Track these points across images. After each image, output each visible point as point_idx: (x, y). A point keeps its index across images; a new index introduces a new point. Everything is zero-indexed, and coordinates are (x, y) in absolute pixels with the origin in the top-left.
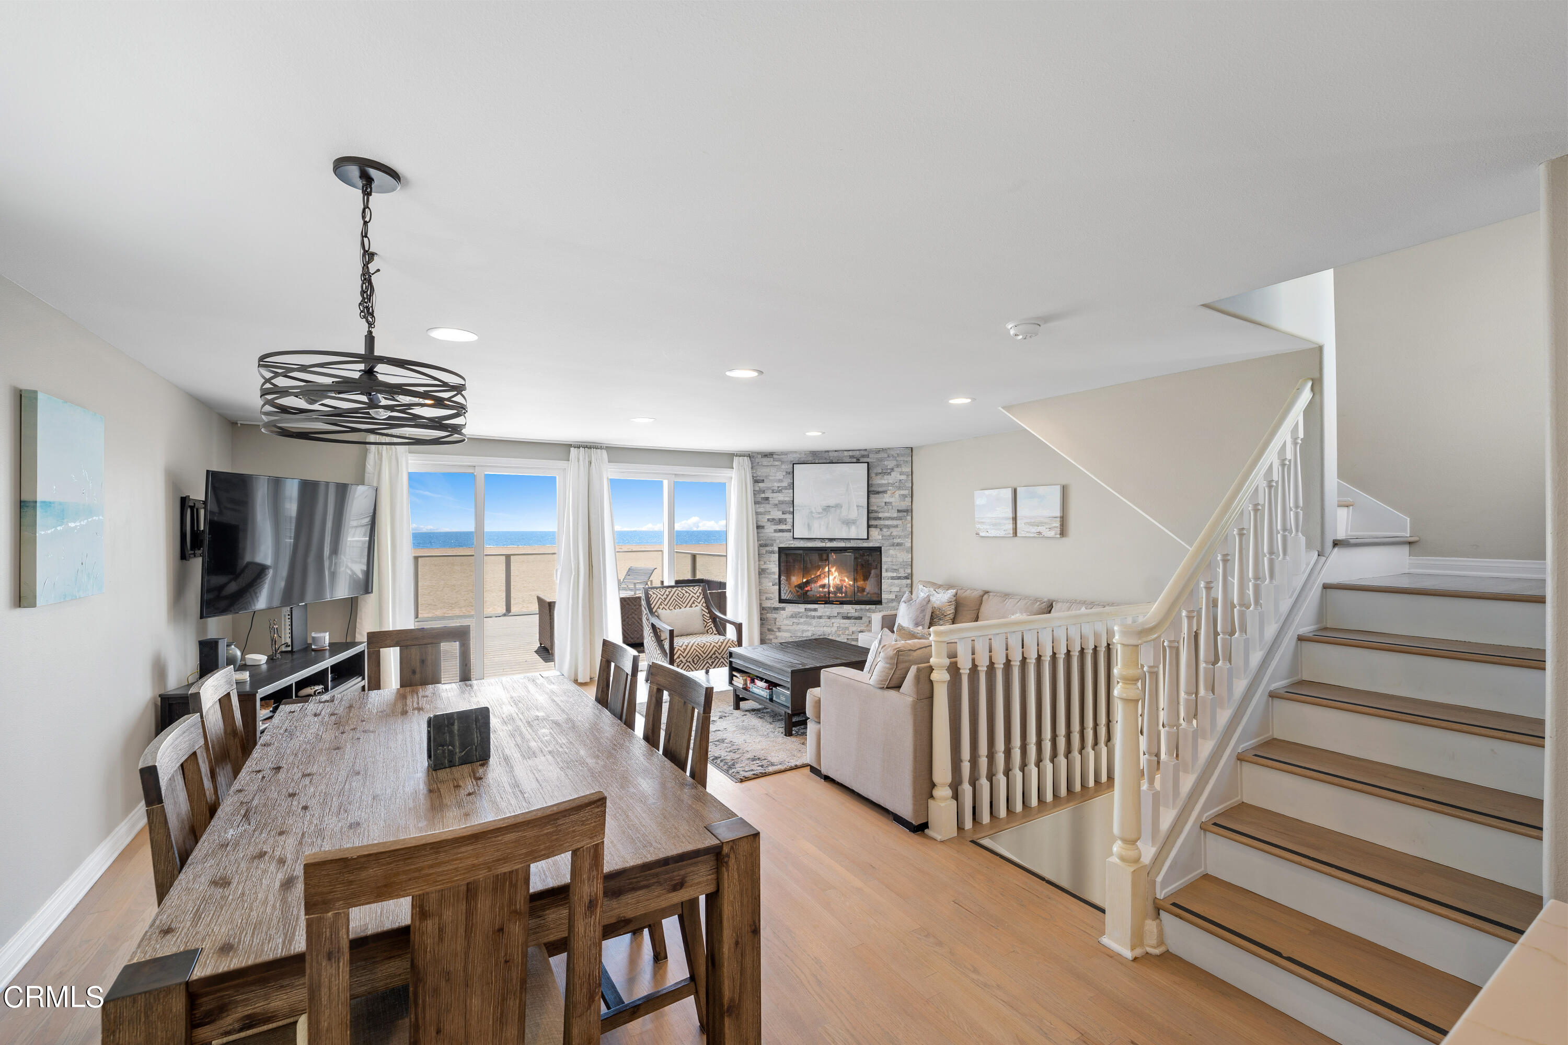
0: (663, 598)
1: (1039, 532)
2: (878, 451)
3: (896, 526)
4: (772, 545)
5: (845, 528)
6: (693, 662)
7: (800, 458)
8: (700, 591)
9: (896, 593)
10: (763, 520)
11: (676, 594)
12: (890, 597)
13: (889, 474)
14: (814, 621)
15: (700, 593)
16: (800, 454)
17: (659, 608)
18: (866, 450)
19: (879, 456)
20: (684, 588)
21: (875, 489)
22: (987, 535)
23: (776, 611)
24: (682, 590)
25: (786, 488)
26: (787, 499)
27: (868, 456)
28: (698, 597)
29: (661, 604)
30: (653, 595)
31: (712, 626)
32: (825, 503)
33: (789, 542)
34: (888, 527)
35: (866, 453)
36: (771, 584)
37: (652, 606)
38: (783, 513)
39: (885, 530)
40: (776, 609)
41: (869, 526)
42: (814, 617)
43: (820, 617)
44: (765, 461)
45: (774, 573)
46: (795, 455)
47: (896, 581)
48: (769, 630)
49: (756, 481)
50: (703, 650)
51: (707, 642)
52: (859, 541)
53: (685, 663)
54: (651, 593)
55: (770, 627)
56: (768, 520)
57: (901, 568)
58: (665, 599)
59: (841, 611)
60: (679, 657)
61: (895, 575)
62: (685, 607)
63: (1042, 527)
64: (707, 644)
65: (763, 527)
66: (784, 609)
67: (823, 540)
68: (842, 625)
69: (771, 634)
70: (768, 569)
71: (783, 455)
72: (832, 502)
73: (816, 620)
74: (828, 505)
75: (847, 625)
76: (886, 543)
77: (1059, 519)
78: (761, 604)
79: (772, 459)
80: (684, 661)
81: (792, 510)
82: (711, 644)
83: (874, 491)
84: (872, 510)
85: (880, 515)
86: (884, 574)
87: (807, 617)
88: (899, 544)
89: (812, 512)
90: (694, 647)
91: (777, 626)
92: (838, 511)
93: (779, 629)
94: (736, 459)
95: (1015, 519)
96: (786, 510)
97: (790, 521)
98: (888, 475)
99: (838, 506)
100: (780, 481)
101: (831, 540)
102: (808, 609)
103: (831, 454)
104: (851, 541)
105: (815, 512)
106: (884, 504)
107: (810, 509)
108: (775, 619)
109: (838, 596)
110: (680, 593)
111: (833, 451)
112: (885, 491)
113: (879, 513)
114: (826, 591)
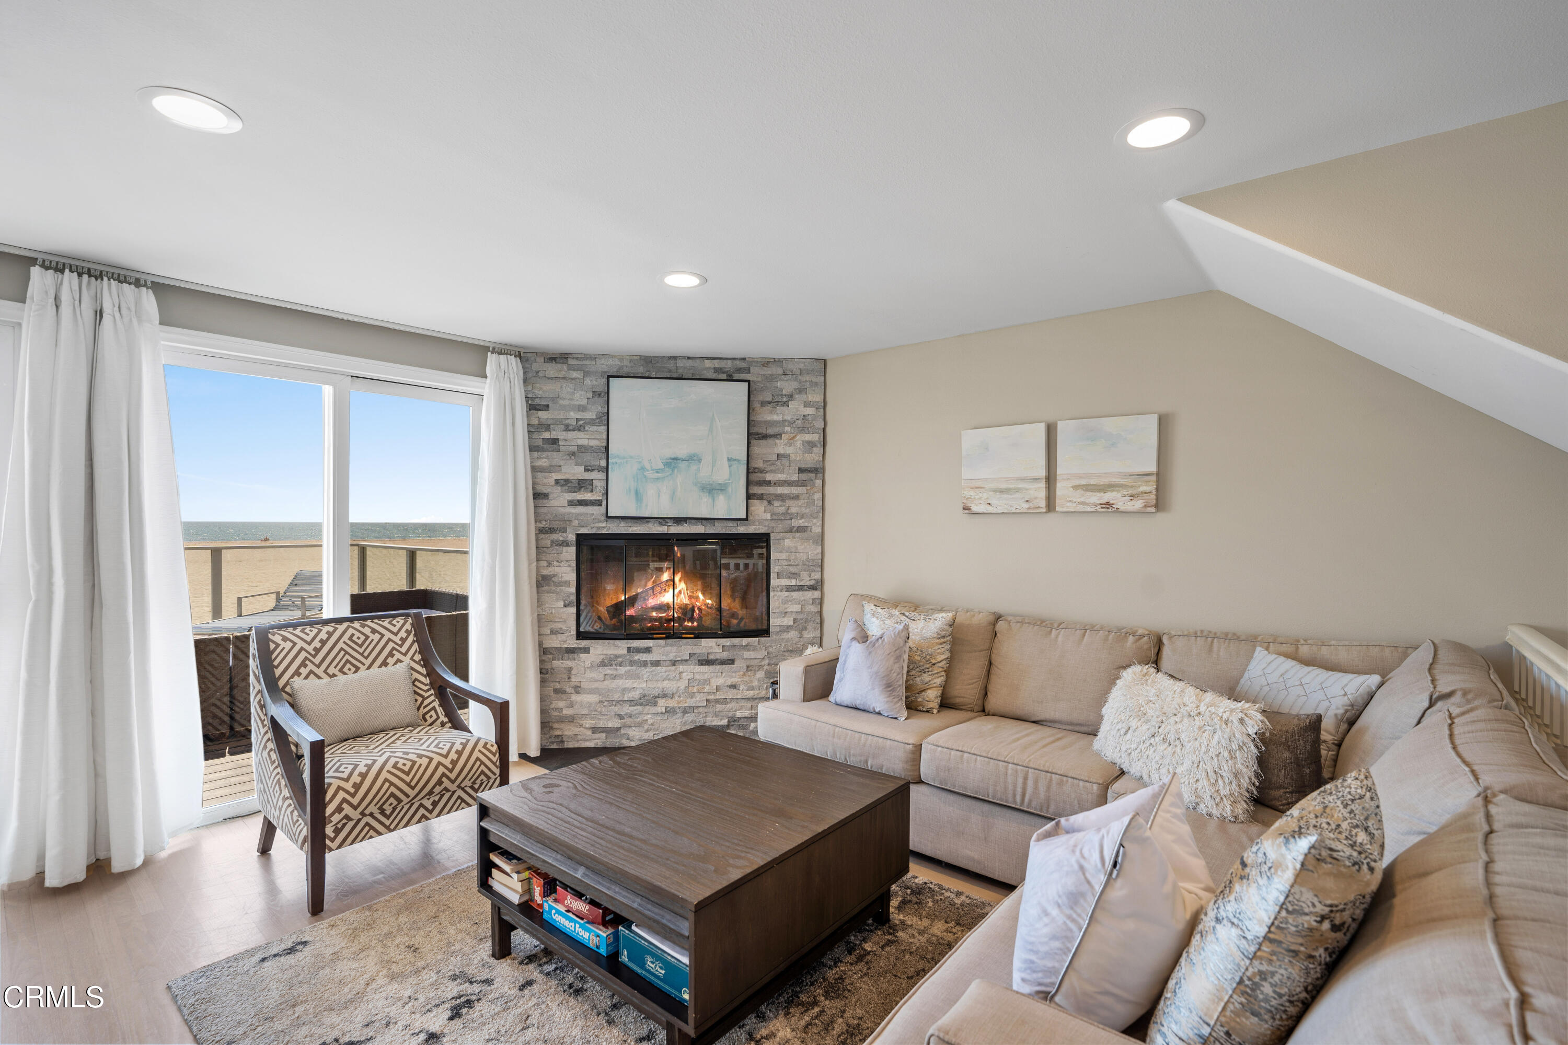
0: (310, 649)
1: (1108, 503)
2: (766, 363)
3: (797, 497)
4: (564, 530)
5: (706, 499)
6: (382, 812)
7: (622, 367)
8: (408, 626)
9: (794, 616)
10: (547, 482)
11: (346, 637)
12: (784, 623)
13: (786, 404)
14: (646, 672)
15: (408, 632)
16: (621, 360)
17: (297, 673)
18: (745, 359)
19: (768, 371)
20: (368, 623)
21: (760, 431)
22: (990, 509)
23: (571, 656)
24: (363, 626)
25: (592, 422)
26: (594, 443)
27: (748, 371)
28: (403, 640)
29: (303, 664)
30: (283, 644)
31: (436, 704)
32: (669, 453)
33: (597, 525)
34: (782, 498)
35: (744, 365)
36: (561, 604)
37: (278, 672)
38: (587, 470)
39: (777, 503)
40: (571, 651)
41: (749, 497)
42: (645, 664)
43: (657, 663)
44: (552, 370)
45: (567, 583)
46: (611, 362)
47: (796, 595)
48: (557, 691)
49: (533, 407)
50: (408, 779)
51: (420, 756)
52: (730, 524)
53: (359, 821)
54: (277, 638)
55: (558, 686)
56: (557, 482)
57: (804, 571)
58: (317, 651)
59: (697, 650)
60: (339, 809)
61: (793, 582)
62: (369, 668)
63: (1114, 494)
64: (419, 761)
65: (546, 496)
66: (586, 650)
67: (662, 520)
68: (697, 676)
69: (562, 699)
70: (555, 575)
71: (587, 359)
72: (682, 451)
73: (650, 669)
74: (673, 456)
75: (706, 676)
76: (779, 527)
77: (1154, 478)
78: (540, 644)
79: (565, 367)
80: (355, 815)
81: (603, 463)
82: (431, 759)
83: (758, 434)
84: (755, 468)
85: (769, 477)
86: (774, 582)
87: (632, 663)
88: (800, 529)
89: (643, 469)
90: (384, 775)
91: (573, 684)
92: (694, 467)
93: (577, 690)
94: (492, 359)
95: (1050, 480)
96: (593, 463)
97: (599, 484)
98: (782, 405)
99: (693, 459)
100: (582, 408)
101: (679, 521)
102: (634, 648)
103: (680, 363)
104: (717, 523)
105: (650, 469)
106: (775, 457)
107: (640, 462)
108: (570, 670)
109: (686, 623)
110: (357, 634)
111: (684, 358)
112: (777, 435)
113: (767, 472)
114: (664, 615)
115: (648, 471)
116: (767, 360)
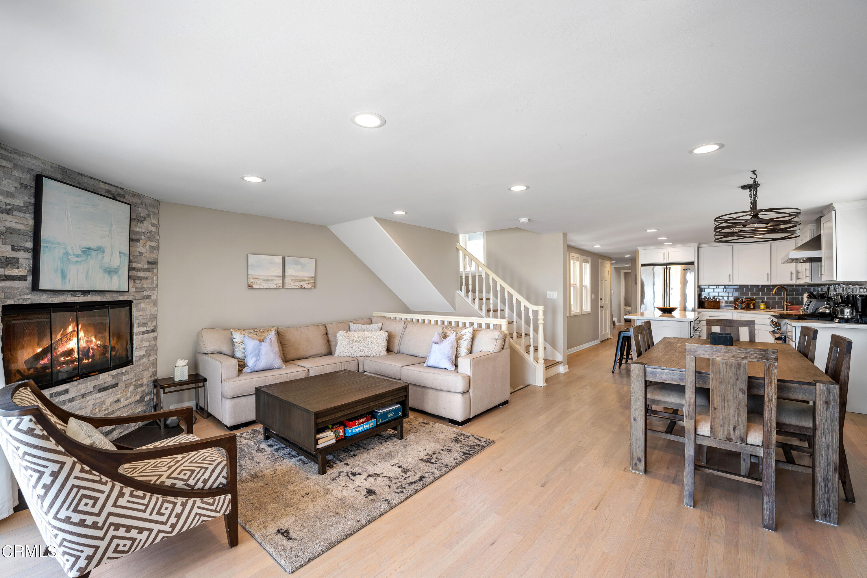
1: (302, 286)
2: (134, 195)
3: (146, 278)
7: (45, 170)
9: (145, 349)
12: (142, 354)
13: (142, 222)
16: (44, 164)
18: (123, 189)
19: (137, 200)
22: (261, 287)
26: (21, 227)
32: (85, 244)
33: (27, 297)
34: (140, 278)
35: (122, 192)
38: (18, 250)
39: (138, 282)
43: (73, 399)
46: (36, 162)
47: (145, 336)
52: (114, 295)
57: (150, 321)
61: (145, 329)
63: (304, 283)
67: (74, 292)
68: (98, 401)
71: (15, 153)
72: (93, 246)
74: (88, 246)
75: (103, 399)
76: (139, 296)
77: (314, 278)
81: (34, 246)
83: (133, 238)
84: (131, 260)
85: (136, 266)
86: (134, 330)
88: (148, 297)
89: (67, 253)
92: (100, 256)
95: (284, 277)
96: (19, 243)
98: (140, 223)
99: (100, 250)
101: (85, 293)
102: (56, 393)
103: (85, 180)
104: (107, 294)
105: (72, 254)
106: (138, 254)
107: (65, 248)
111: (88, 177)
112: (138, 240)
113: (133, 263)
114: (70, 358)
115: (70, 255)
116: (134, 193)
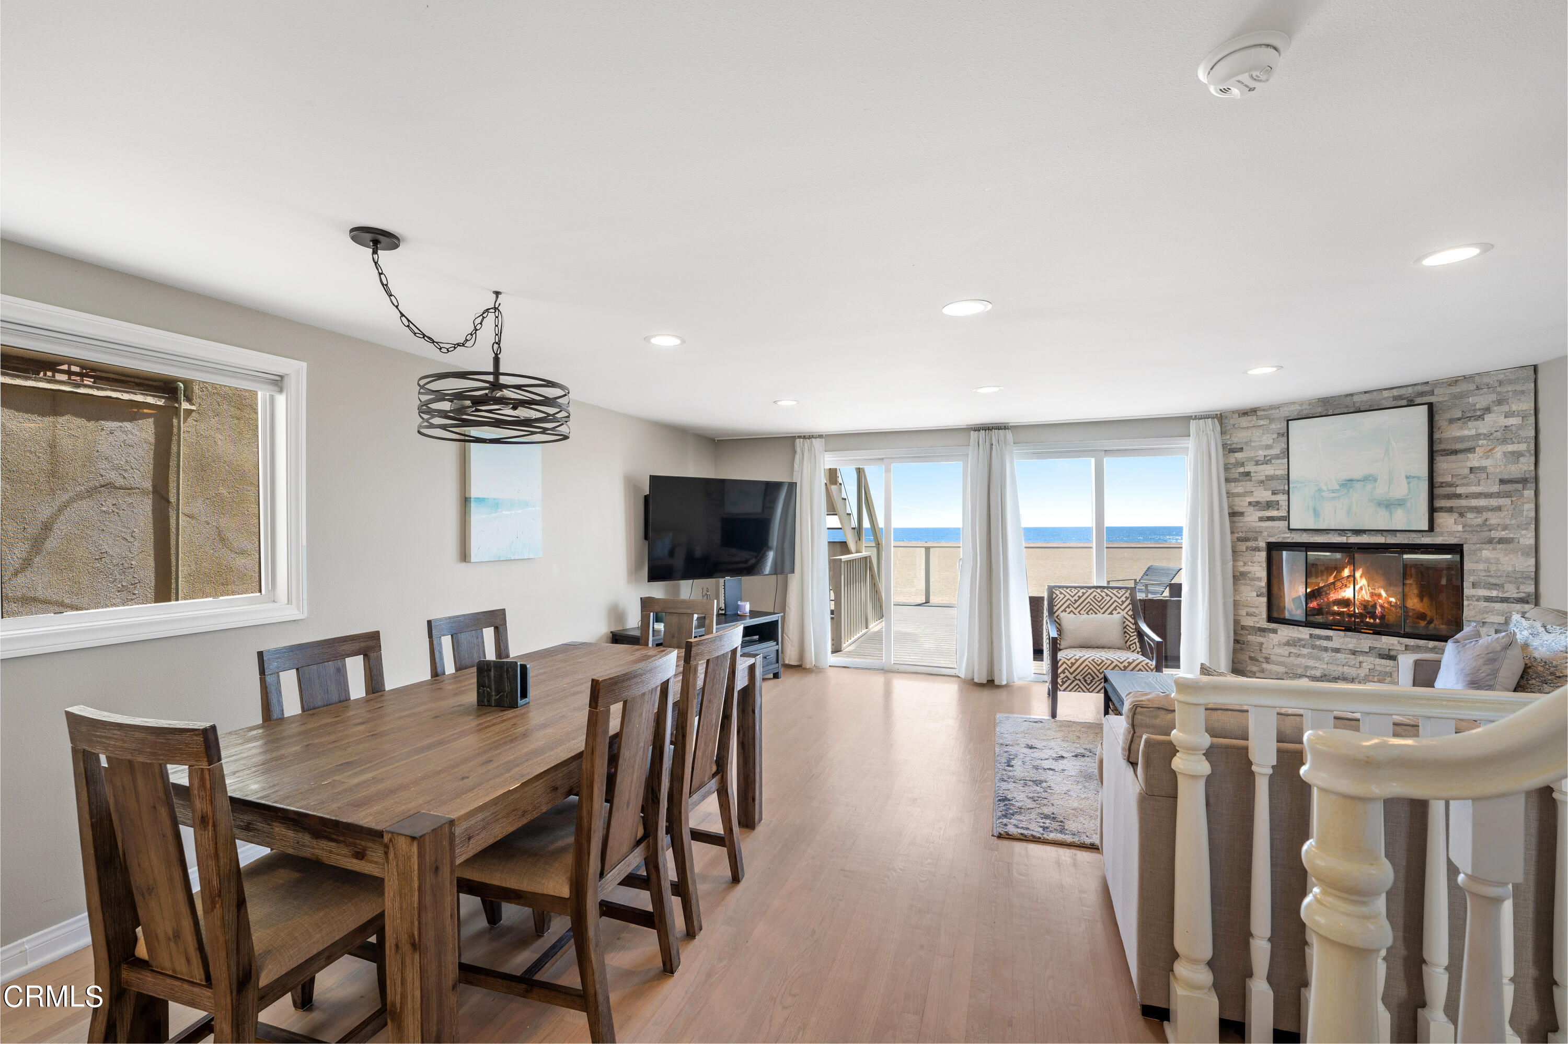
0: (1073, 599)
2: (1454, 382)
4: (1256, 539)
5: (1383, 512)
6: (1085, 681)
7: (1302, 410)
8: (1127, 595)
10: (1242, 504)
11: (1091, 597)
13: (1480, 418)
14: (1326, 656)
15: (1127, 598)
16: (1301, 404)
17: (1065, 610)
18: (1427, 383)
19: (1456, 389)
20: (1105, 590)
21: (1448, 447)
23: (1262, 634)
24: (1102, 592)
25: (1277, 457)
26: (1279, 472)
27: (1432, 393)
28: (1123, 602)
29: (1068, 607)
30: (1060, 595)
31: (1136, 640)
32: (1344, 475)
33: (1283, 535)
34: (1478, 509)
35: (1427, 388)
36: (1255, 594)
37: (1056, 608)
38: (1274, 493)
39: (1470, 515)
40: (1262, 630)
41: (1432, 510)
42: (1326, 649)
43: (1337, 650)
44: (1244, 422)
45: (1259, 579)
46: (1292, 408)
47: (1498, 605)
48: (1251, 658)
49: (1230, 450)
50: (1098, 668)
51: (1107, 659)
52: (1414, 535)
53: (1073, 681)
54: (1058, 592)
55: (1252, 655)
56: (1250, 503)
57: (1512, 582)
58: (1076, 601)
59: (1377, 644)
60: (1063, 672)
61: (1494, 593)
62: (1103, 613)
64: (1106, 661)
65: (1242, 514)
66: (1275, 631)
67: (1342, 532)
68: (1378, 668)
69: (1255, 665)
70: (1249, 573)
71: (1272, 409)
72: (1357, 474)
73: (1329, 654)
74: (1349, 478)
75: (1388, 669)
76: (1475, 537)
78: (1236, 622)
79: (1254, 418)
80: (1071, 677)
81: (1286, 488)
82: (1113, 662)
83: (1445, 450)
84: (1442, 483)
85: (1459, 490)
86: (1468, 591)
87: (1314, 647)
88: (1503, 540)
89: (1320, 490)
90: (1086, 663)
91: (1264, 655)
92: (1369, 486)
93: (1267, 660)
94: (1193, 424)
96: (1278, 488)
97: (1284, 504)
98: (1476, 419)
99: (1368, 479)
100: (1268, 447)
101: (1358, 532)
102: (1316, 635)
103: (1356, 398)
104: (1398, 534)
105: (1326, 489)
106: (1467, 471)
107: (1317, 485)
108: (1262, 644)
109: (1368, 620)
110: (1098, 595)
111: (1361, 393)
112: (1471, 449)
113: (1457, 486)
114: (1345, 610)
115: (1324, 491)
116: (1454, 379)
